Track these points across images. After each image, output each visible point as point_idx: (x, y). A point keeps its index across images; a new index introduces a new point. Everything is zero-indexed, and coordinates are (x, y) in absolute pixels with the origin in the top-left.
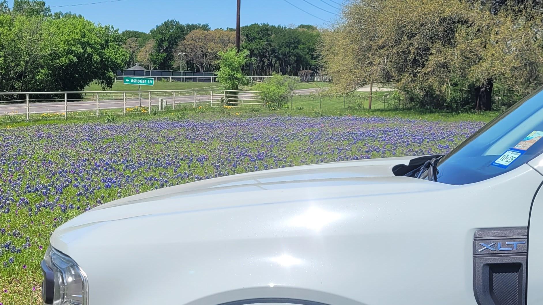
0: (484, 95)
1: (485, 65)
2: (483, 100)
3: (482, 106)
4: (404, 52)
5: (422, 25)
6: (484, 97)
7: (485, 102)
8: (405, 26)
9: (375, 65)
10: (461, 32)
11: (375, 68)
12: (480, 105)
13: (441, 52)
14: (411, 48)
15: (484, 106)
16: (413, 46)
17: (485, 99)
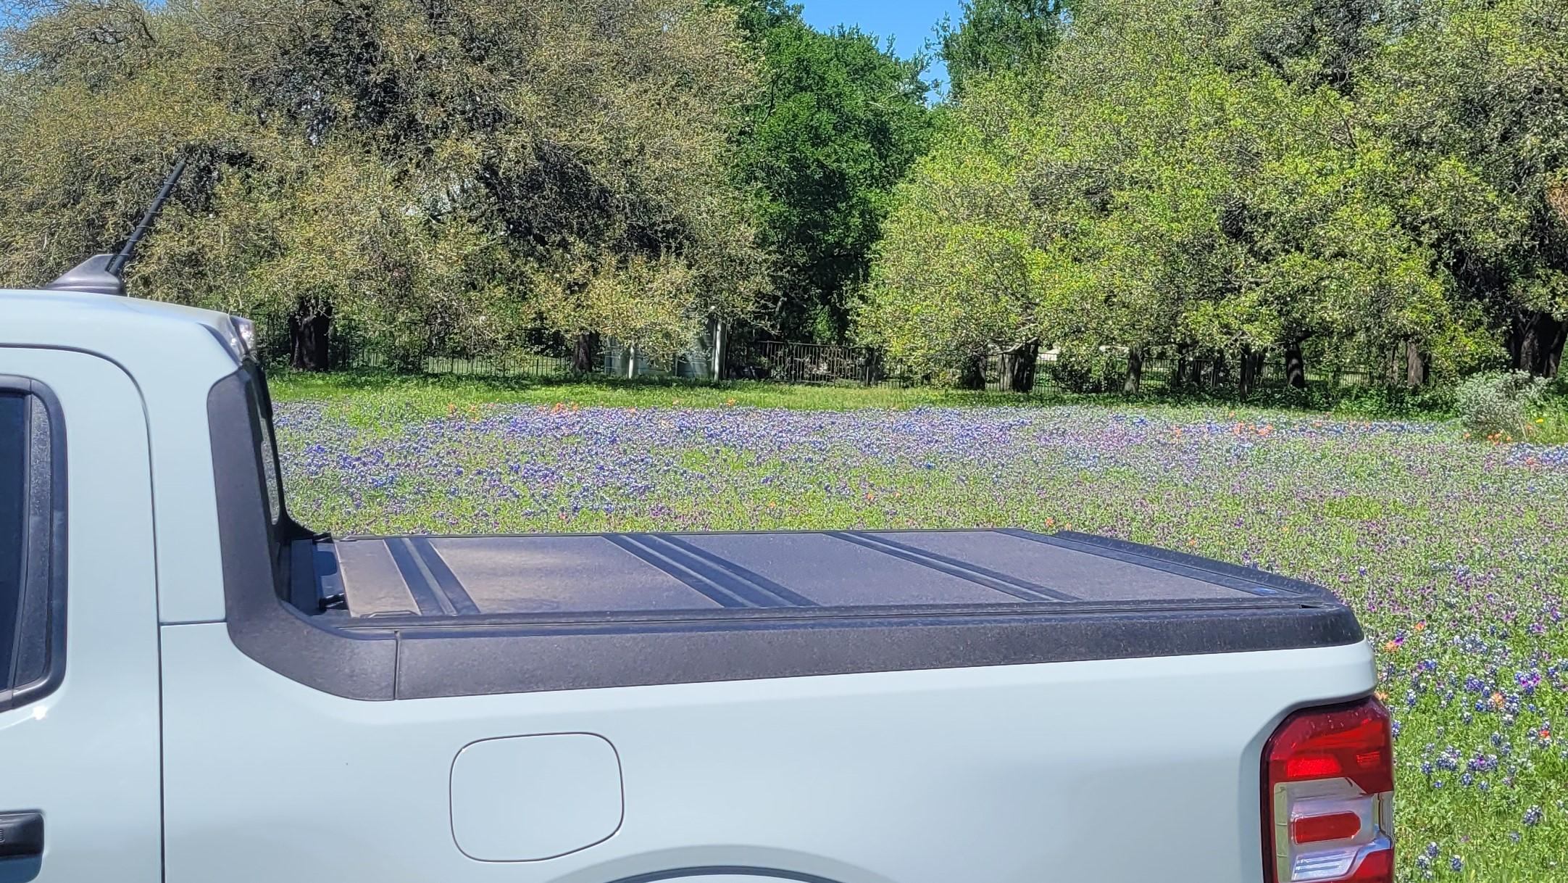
0: (311, 333)
1: (290, 264)
2: (309, 344)
3: (306, 360)
4: (90, 223)
5: (136, 160)
6: (310, 338)
7: (314, 349)
8: (91, 158)
9: (17, 250)
10: (229, 182)
11: (16, 257)
12: (301, 358)
13: (182, 227)
14: (108, 213)
15: (310, 360)
16: (113, 209)
17: (314, 343)
